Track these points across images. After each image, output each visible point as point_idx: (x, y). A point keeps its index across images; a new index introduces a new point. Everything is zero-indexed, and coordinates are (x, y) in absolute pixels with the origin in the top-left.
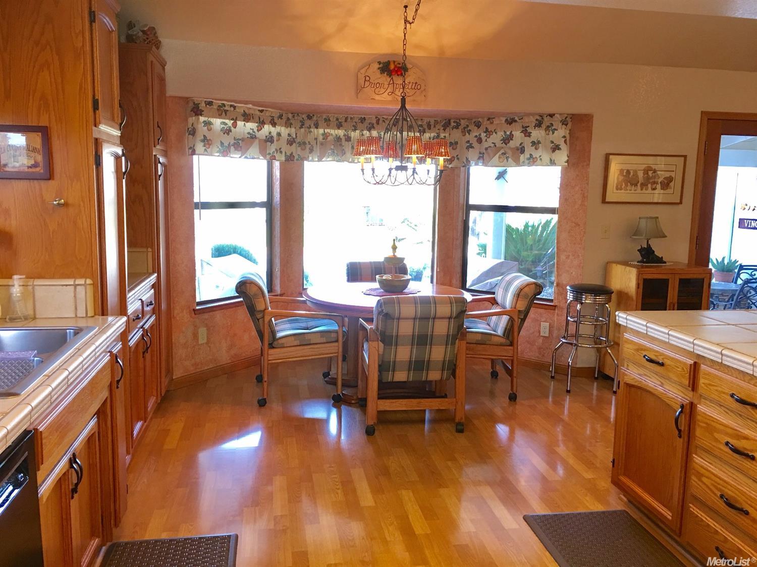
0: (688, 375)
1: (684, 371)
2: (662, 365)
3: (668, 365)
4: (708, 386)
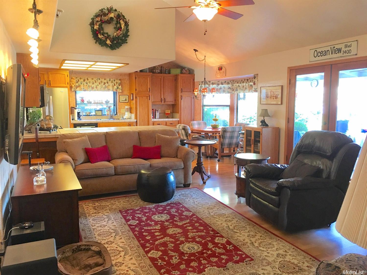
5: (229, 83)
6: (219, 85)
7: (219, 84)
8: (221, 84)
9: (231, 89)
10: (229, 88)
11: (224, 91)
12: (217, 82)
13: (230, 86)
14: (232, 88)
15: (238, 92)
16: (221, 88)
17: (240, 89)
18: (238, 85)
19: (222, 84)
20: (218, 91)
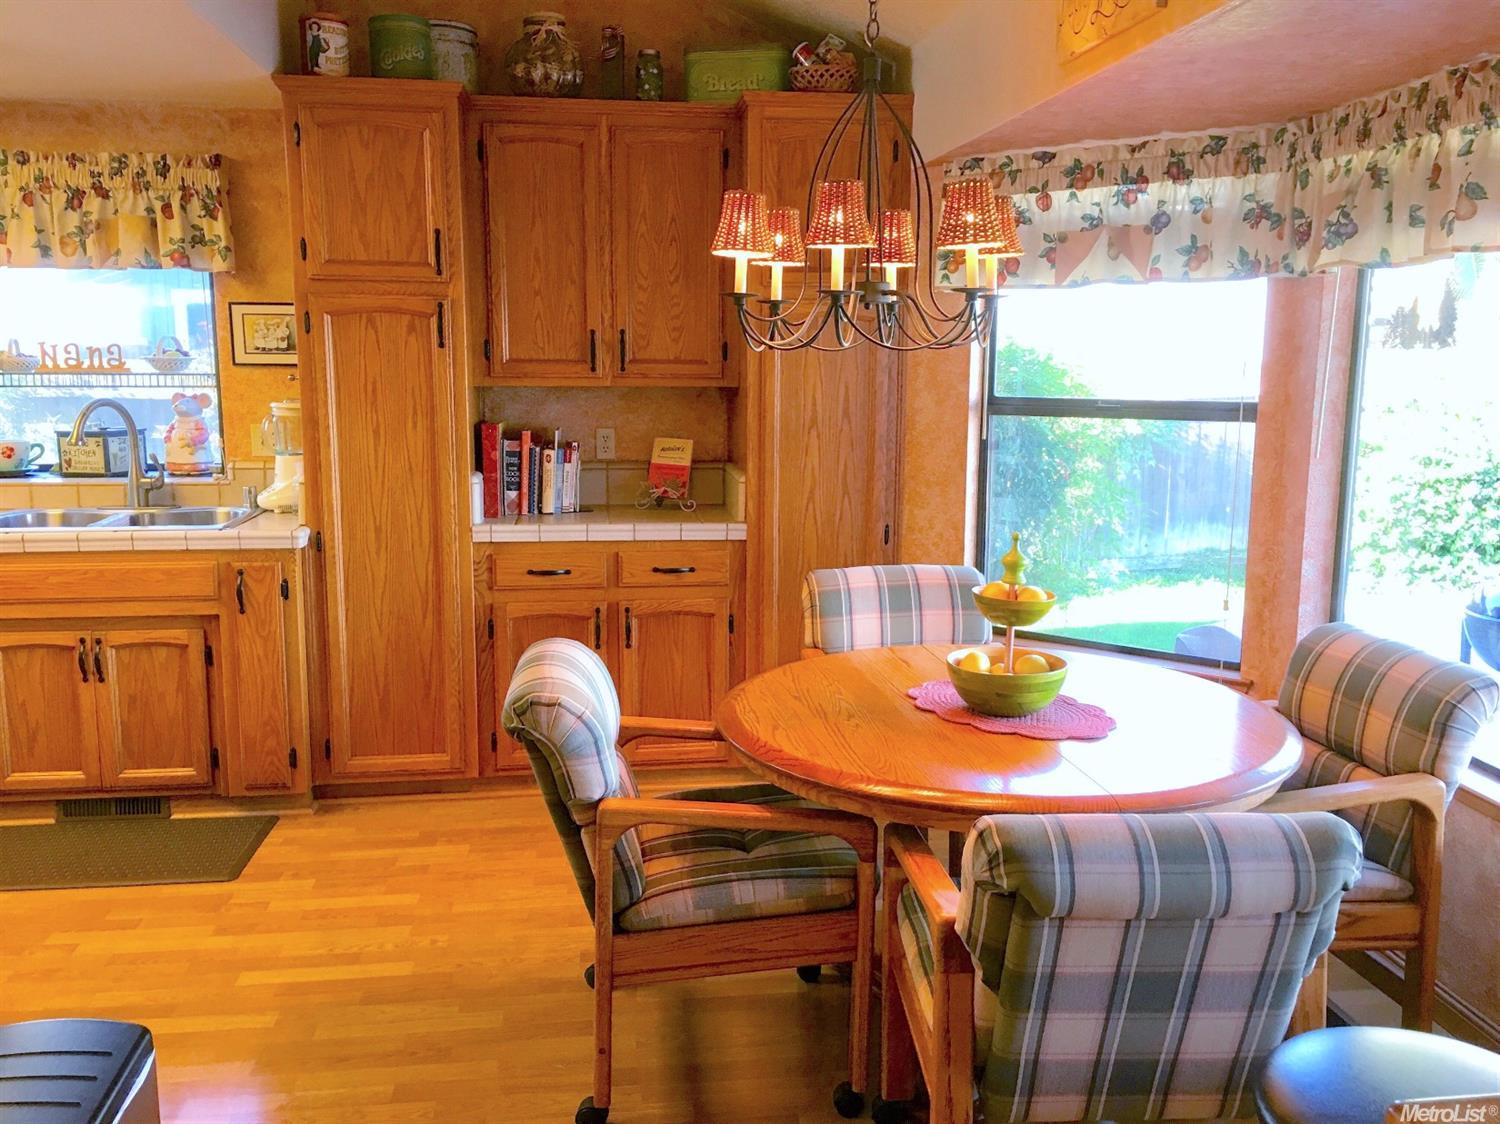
5: (1261, 161)
6: (1146, 181)
7: (1142, 179)
8: (1168, 173)
9: (1278, 221)
10: (1258, 214)
11: (1197, 253)
12: (1125, 155)
13: (1268, 185)
14: (1287, 212)
15: (1363, 248)
16: (1160, 222)
17: (1389, 207)
18: (1362, 159)
19: (1178, 171)
20: (1130, 257)
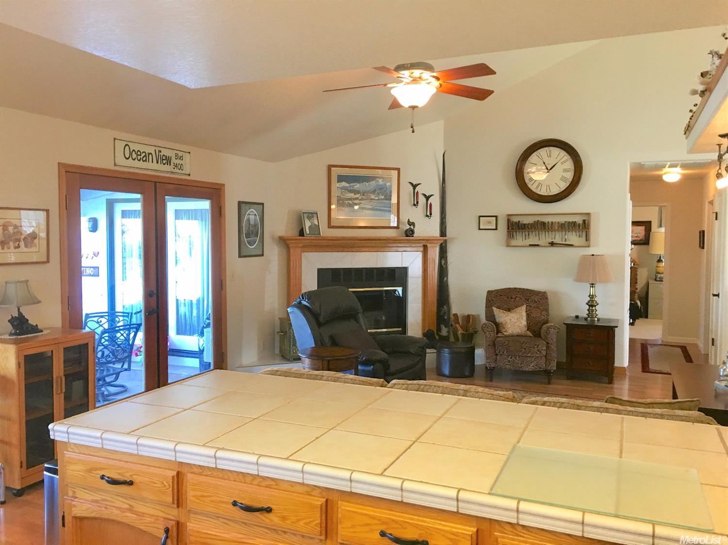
0: (171, 489)
1: (165, 486)
2: (131, 483)
3: (140, 483)
4: (201, 498)
